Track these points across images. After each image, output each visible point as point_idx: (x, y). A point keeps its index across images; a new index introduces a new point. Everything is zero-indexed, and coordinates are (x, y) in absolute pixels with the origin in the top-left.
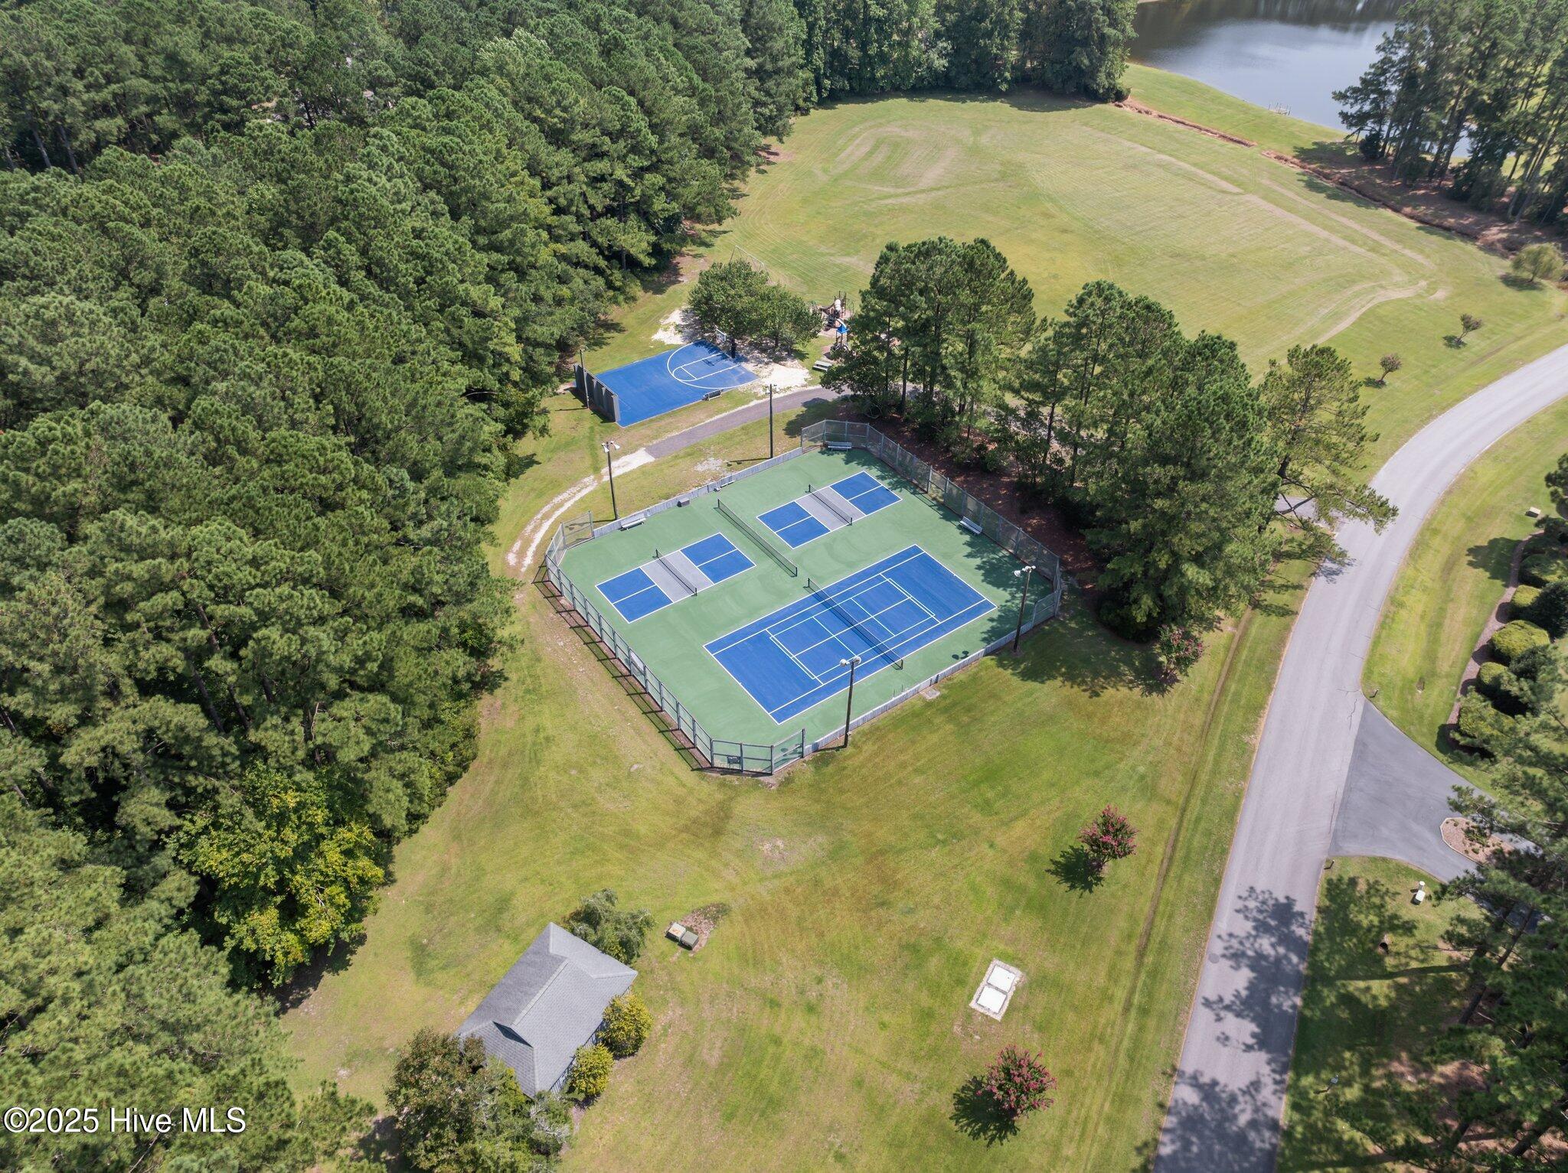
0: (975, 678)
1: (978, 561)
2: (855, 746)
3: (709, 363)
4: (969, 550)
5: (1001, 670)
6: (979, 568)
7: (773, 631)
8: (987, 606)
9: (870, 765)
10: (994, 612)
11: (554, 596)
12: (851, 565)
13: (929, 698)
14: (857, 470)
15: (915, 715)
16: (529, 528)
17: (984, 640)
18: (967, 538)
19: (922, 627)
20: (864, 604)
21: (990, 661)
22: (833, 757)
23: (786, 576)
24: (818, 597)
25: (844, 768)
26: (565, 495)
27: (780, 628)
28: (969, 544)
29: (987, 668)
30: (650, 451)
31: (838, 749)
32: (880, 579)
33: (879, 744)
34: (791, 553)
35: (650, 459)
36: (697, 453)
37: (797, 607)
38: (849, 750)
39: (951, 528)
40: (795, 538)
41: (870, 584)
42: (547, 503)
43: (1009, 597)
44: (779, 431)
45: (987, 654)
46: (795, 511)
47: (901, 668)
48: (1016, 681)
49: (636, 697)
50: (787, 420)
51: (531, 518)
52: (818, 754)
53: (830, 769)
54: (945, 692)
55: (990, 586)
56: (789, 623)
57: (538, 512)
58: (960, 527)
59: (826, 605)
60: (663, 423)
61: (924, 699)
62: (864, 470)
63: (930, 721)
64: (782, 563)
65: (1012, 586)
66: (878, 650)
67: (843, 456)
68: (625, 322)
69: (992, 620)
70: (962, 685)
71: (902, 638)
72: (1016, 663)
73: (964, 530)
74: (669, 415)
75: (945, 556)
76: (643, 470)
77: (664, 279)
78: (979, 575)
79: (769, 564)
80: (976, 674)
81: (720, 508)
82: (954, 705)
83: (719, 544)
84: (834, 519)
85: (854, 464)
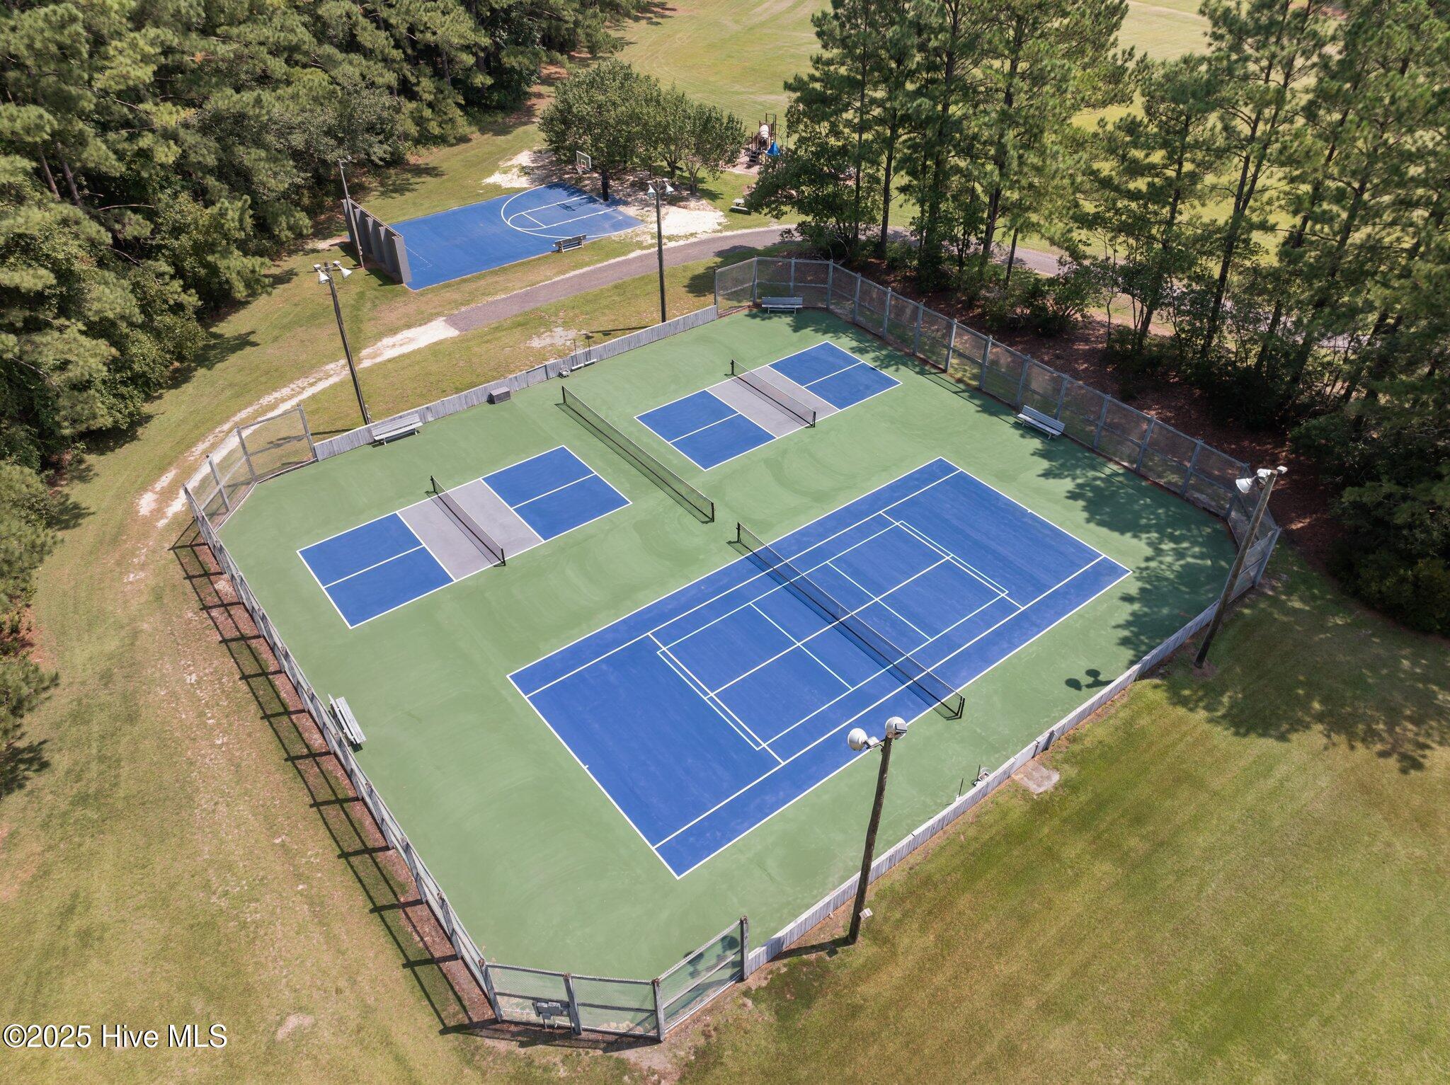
0: (1130, 736)
1: (1068, 484)
2: (878, 937)
3: (566, 207)
4: (1045, 464)
5: (1181, 711)
6: (1073, 496)
7: (665, 637)
8: (1109, 571)
9: (921, 996)
10: (1129, 583)
11: (206, 574)
12: (820, 497)
13: (1036, 789)
14: (813, 340)
15: (1015, 837)
16: (201, 447)
17: (1125, 642)
18: (1036, 443)
19: (986, 619)
20: (855, 573)
21: (1153, 692)
22: (822, 972)
23: (692, 523)
24: (760, 561)
25: (855, 1011)
26: (285, 391)
27: (681, 628)
28: (1044, 454)
29: (1150, 708)
30: (452, 321)
31: (833, 947)
32: (881, 522)
33: (938, 926)
34: (701, 478)
35: (452, 333)
36: (533, 322)
37: (715, 583)
38: (863, 949)
39: (1002, 429)
40: (708, 453)
41: (862, 532)
42: (250, 404)
43: (1149, 552)
44: (676, 289)
45: (1142, 676)
46: (707, 405)
47: (958, 715)
48: (1222, 736)
49: (332, 812)
50: (689, 274)
51: (211, 430)
52: (782, 966)
53: (817, 1015)
54: (1072, 772)
55: (1104, 531)
56: (698, 619)
57: (227, 419)
58: (1017, 425)
59: (777, 577)
60: (482, 283)
61: (1025, 794)
62: (827, 339)
63: (1051, 854)
64: (683, 499)
65: (1147, 529)
66: (900, 674)
67: (788, 320)
68: (444, 166)
69: (1128, 599)
70: (1107, 755)
71: (948, 644)
72: (1210, 694)
73: (1029, 430)
74: (495, 273)
75: (1002, 476)
76: (435, 350)
77: (511, 120)
78: (1077, 511)
79: (657, 499)
80: (1129, 722)
81: (567, 403)
82: (1100, 804)
83: (562, 465)
84: (781, 416)
85: (808, 331)
